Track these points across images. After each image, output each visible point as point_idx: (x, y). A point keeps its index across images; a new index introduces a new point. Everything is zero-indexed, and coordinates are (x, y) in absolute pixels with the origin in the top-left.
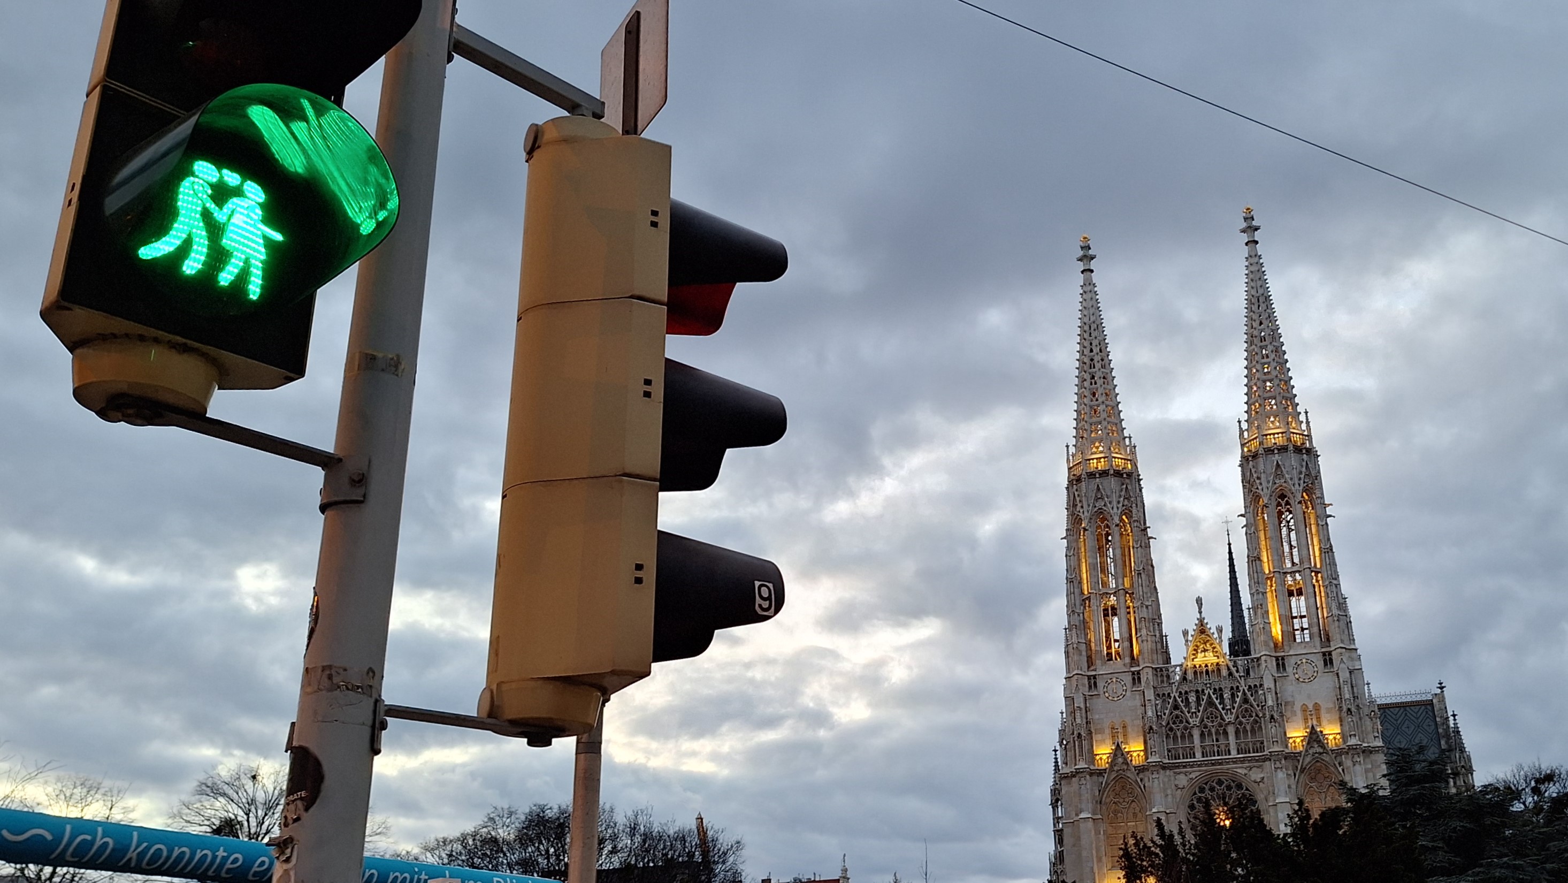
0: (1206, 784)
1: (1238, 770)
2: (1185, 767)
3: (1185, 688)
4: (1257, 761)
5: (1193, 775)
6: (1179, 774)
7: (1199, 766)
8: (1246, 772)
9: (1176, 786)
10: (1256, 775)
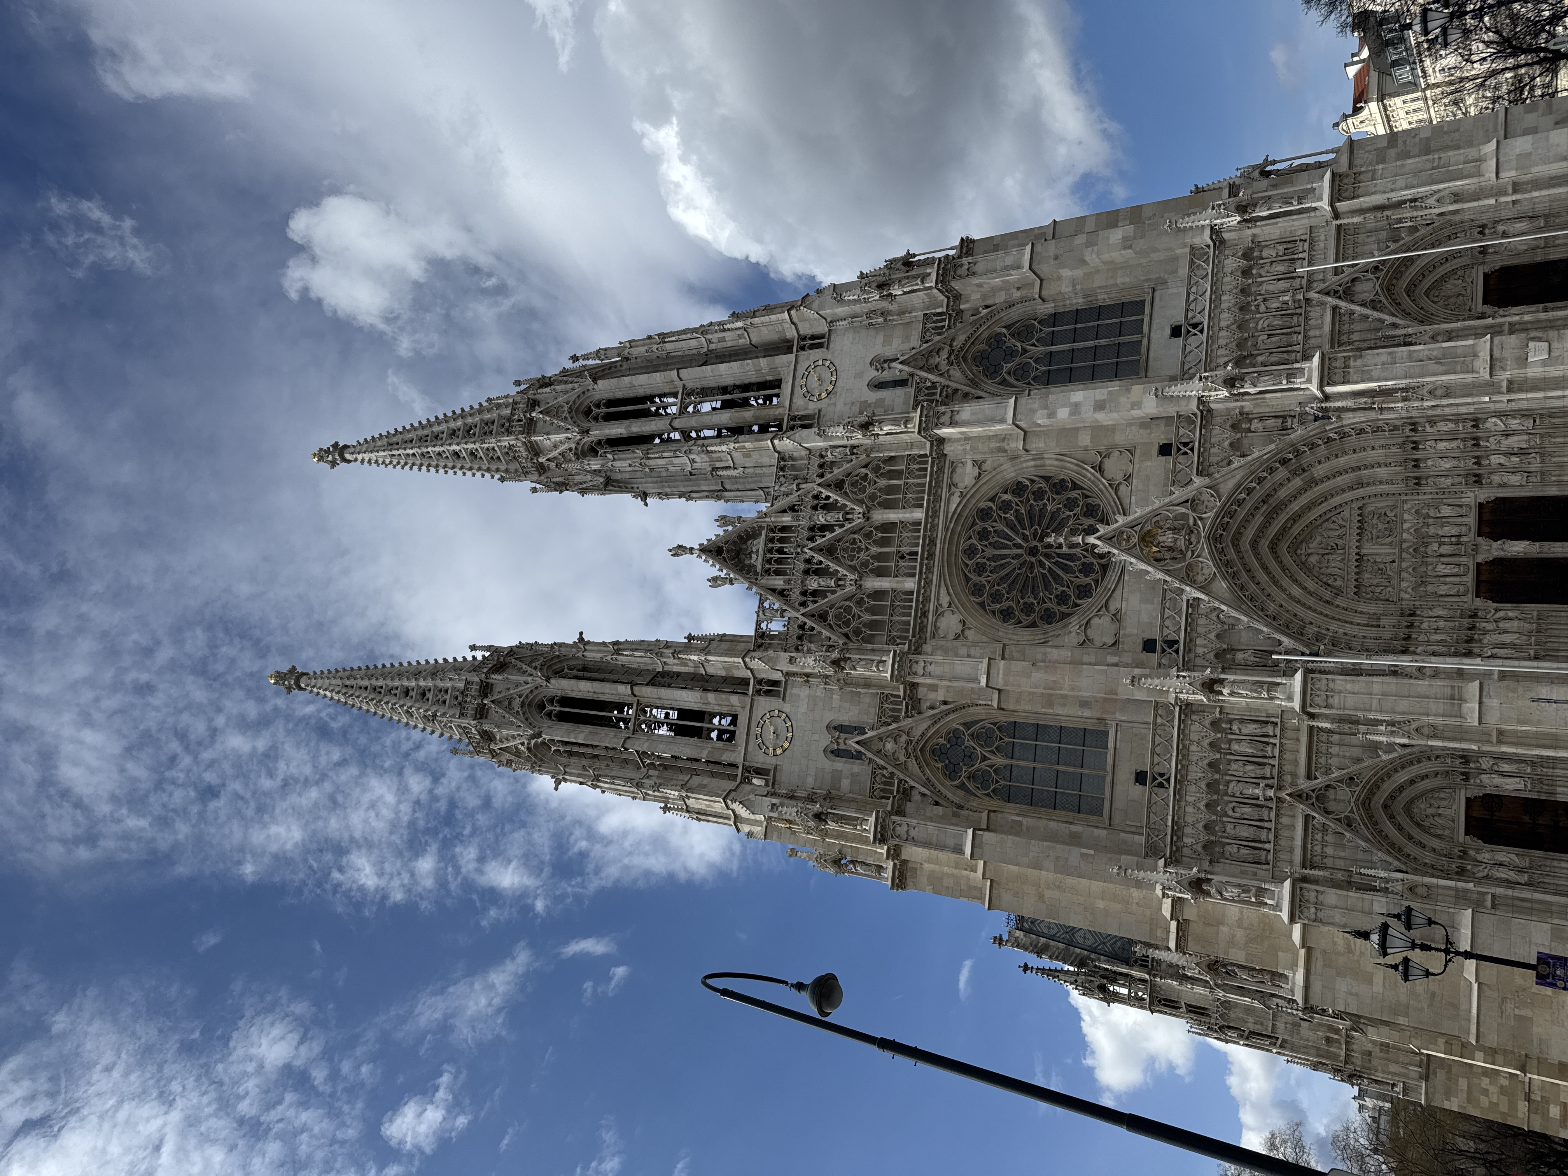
0: (968, 580)
1: (953, 507)
2: (925, 614)
3: (795, 595)
4: (941, 470)
5: (945, 600)
6: (936, 628)
7: (928, 583)
8: (957, 494)
9: (957, 637)
10: (967, 475)
